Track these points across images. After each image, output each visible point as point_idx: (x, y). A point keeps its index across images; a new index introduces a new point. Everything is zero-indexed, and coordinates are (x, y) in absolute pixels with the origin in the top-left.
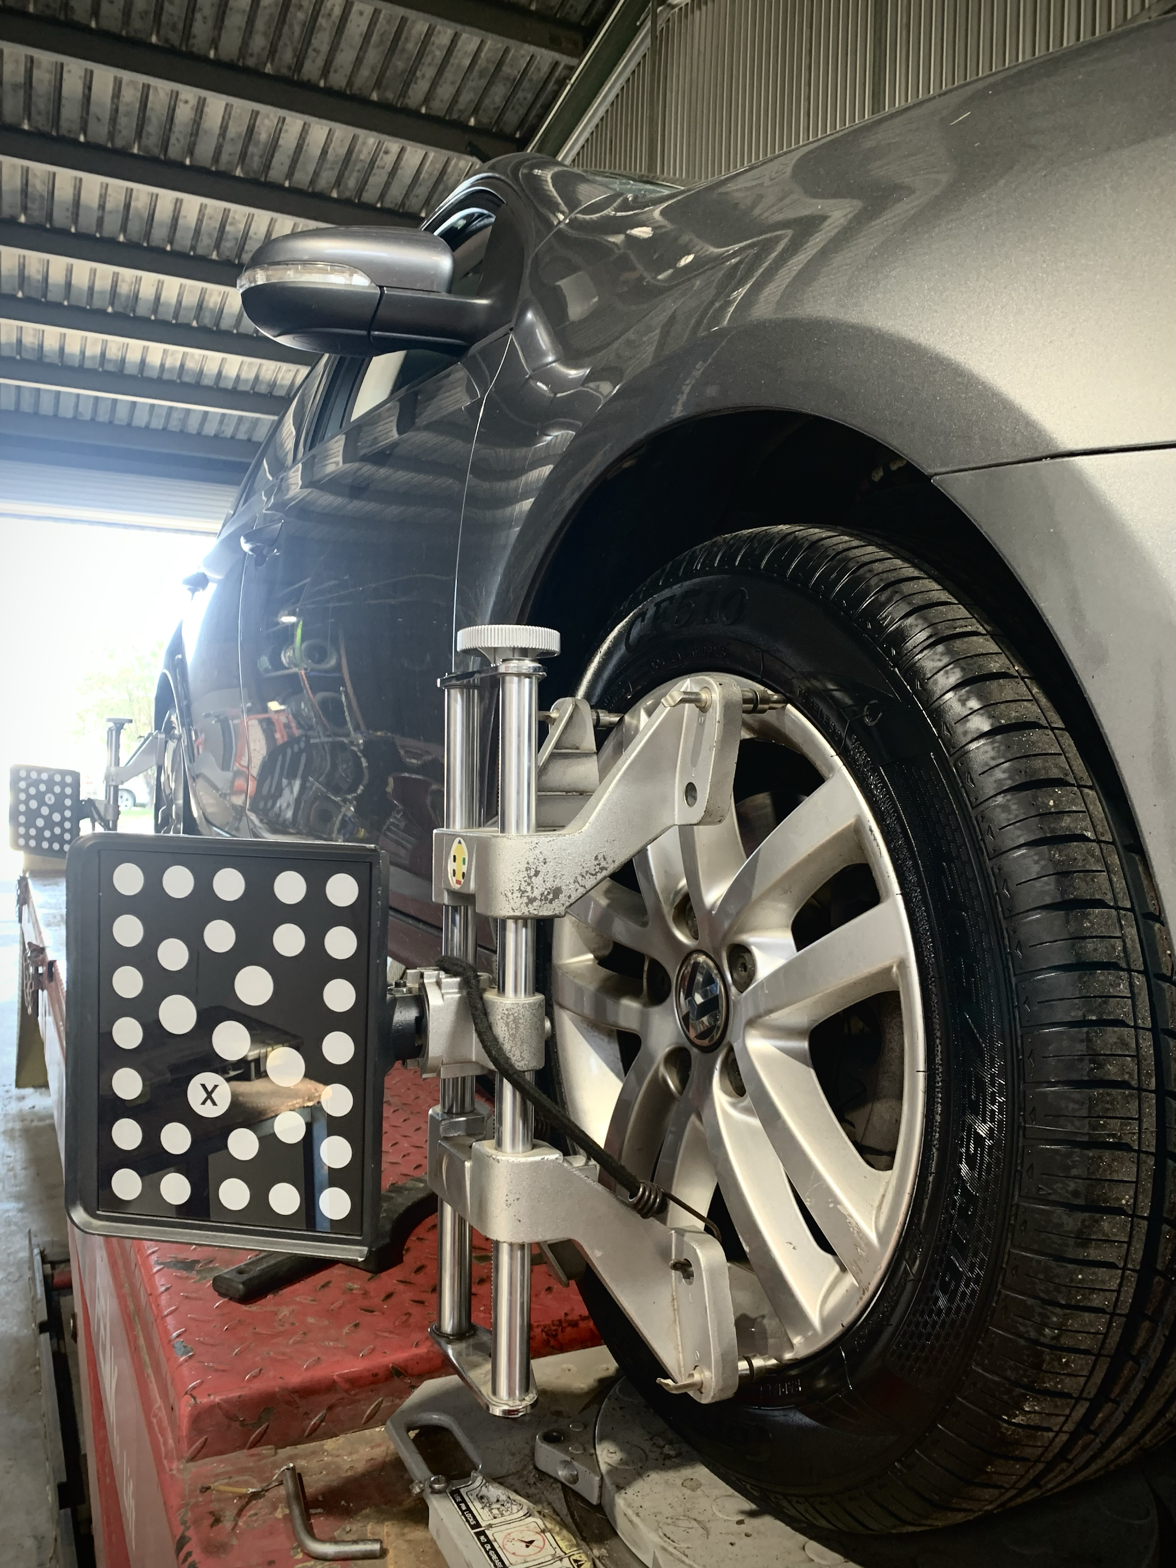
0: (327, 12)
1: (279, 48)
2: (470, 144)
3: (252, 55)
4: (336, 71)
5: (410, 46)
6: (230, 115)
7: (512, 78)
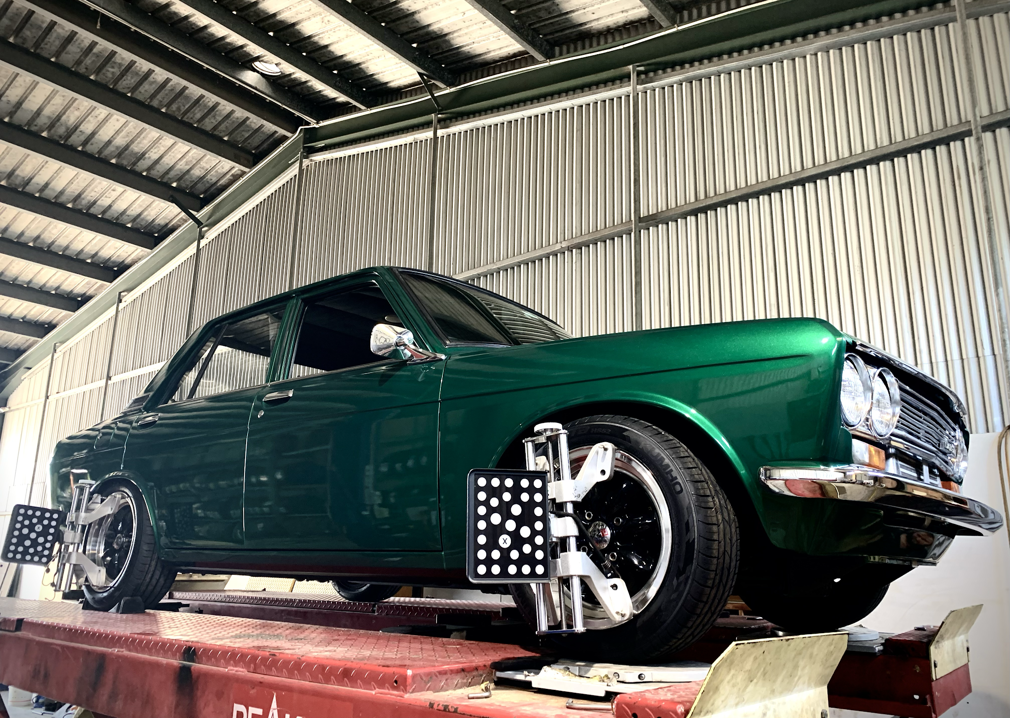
0: (95, 115)
1: (56, 125)
2: (172, 196)
3: (36, 126)
4: (92, 144)
5: (145, 142)
6: (9, 152)
7: (205, 168)
